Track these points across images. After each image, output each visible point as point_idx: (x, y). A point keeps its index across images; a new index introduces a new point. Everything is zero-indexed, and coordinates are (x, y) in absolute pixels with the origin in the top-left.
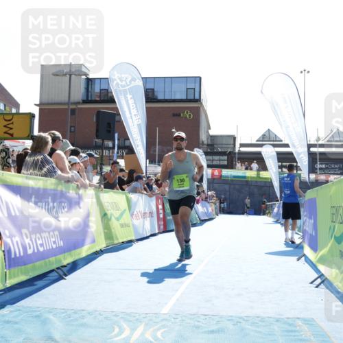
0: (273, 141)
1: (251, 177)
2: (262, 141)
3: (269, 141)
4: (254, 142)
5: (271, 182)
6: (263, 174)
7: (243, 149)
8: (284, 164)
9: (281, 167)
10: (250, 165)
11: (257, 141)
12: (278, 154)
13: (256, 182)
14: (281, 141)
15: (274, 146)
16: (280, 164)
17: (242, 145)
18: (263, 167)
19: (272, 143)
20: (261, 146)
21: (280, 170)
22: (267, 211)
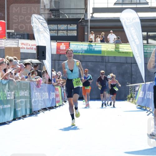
0: (136, 4)
1: (108, 52)
2: (122, 4)
3: (131, 4)
4: (111, 6)
5: (134, 57)
6: (123, 48)
7: (97, 15)
8: (151, 34)
9: (146, 38)
10: (106, 35)
11: (115, 4)
12: (142, 20)
13: (115, 57)
14: (147, 3)
15: (137, 10)
16: (145, 34)
17: (96, 10)
18: (123, 38)
19: (135, 6)
20: (120, 10)
21: (145, 42)
22: (130, 96)
